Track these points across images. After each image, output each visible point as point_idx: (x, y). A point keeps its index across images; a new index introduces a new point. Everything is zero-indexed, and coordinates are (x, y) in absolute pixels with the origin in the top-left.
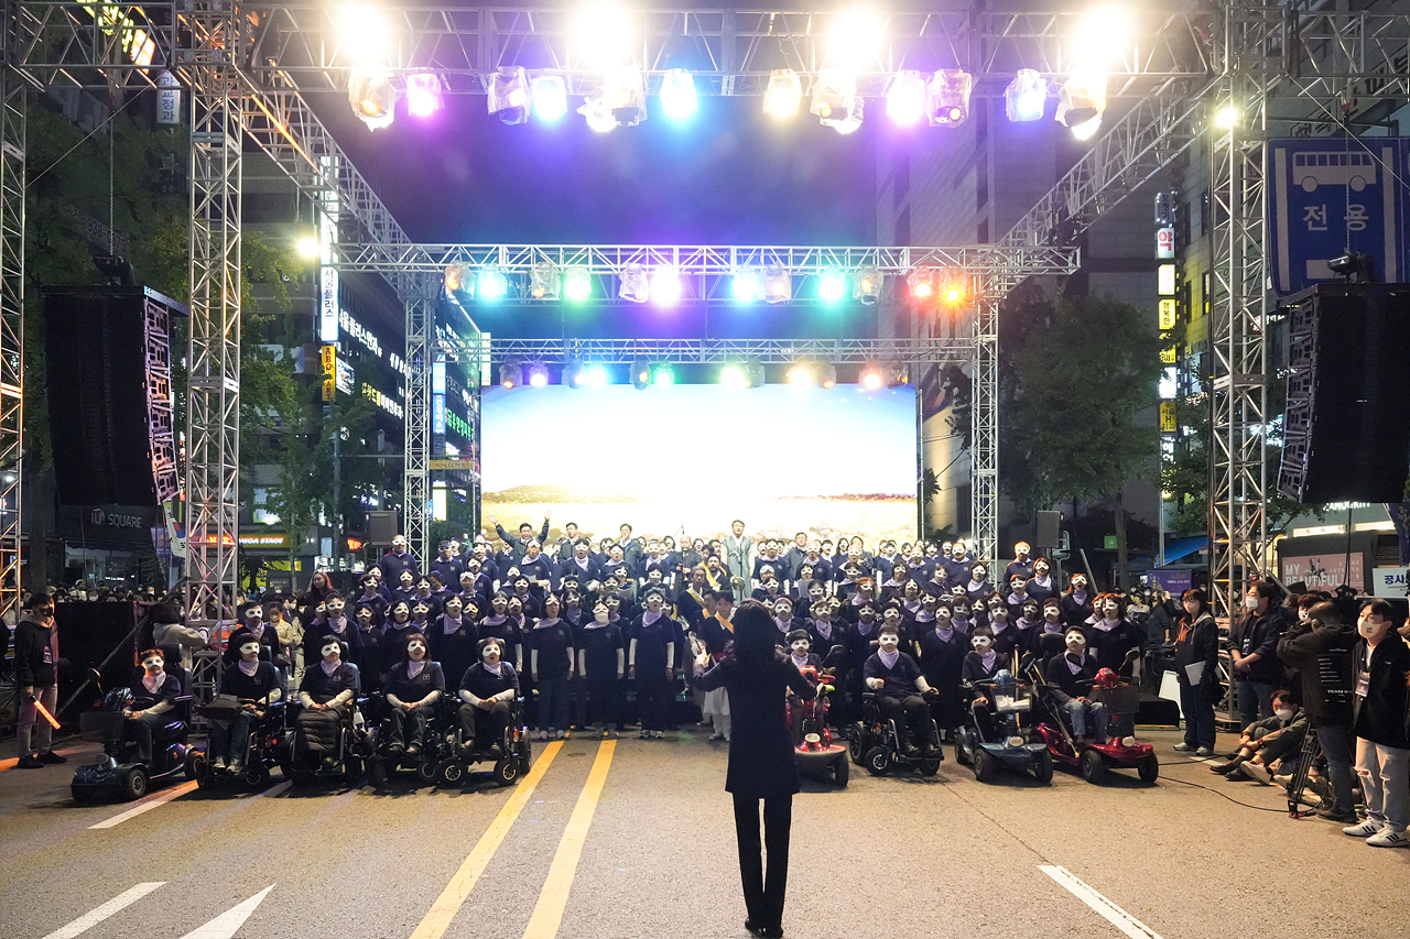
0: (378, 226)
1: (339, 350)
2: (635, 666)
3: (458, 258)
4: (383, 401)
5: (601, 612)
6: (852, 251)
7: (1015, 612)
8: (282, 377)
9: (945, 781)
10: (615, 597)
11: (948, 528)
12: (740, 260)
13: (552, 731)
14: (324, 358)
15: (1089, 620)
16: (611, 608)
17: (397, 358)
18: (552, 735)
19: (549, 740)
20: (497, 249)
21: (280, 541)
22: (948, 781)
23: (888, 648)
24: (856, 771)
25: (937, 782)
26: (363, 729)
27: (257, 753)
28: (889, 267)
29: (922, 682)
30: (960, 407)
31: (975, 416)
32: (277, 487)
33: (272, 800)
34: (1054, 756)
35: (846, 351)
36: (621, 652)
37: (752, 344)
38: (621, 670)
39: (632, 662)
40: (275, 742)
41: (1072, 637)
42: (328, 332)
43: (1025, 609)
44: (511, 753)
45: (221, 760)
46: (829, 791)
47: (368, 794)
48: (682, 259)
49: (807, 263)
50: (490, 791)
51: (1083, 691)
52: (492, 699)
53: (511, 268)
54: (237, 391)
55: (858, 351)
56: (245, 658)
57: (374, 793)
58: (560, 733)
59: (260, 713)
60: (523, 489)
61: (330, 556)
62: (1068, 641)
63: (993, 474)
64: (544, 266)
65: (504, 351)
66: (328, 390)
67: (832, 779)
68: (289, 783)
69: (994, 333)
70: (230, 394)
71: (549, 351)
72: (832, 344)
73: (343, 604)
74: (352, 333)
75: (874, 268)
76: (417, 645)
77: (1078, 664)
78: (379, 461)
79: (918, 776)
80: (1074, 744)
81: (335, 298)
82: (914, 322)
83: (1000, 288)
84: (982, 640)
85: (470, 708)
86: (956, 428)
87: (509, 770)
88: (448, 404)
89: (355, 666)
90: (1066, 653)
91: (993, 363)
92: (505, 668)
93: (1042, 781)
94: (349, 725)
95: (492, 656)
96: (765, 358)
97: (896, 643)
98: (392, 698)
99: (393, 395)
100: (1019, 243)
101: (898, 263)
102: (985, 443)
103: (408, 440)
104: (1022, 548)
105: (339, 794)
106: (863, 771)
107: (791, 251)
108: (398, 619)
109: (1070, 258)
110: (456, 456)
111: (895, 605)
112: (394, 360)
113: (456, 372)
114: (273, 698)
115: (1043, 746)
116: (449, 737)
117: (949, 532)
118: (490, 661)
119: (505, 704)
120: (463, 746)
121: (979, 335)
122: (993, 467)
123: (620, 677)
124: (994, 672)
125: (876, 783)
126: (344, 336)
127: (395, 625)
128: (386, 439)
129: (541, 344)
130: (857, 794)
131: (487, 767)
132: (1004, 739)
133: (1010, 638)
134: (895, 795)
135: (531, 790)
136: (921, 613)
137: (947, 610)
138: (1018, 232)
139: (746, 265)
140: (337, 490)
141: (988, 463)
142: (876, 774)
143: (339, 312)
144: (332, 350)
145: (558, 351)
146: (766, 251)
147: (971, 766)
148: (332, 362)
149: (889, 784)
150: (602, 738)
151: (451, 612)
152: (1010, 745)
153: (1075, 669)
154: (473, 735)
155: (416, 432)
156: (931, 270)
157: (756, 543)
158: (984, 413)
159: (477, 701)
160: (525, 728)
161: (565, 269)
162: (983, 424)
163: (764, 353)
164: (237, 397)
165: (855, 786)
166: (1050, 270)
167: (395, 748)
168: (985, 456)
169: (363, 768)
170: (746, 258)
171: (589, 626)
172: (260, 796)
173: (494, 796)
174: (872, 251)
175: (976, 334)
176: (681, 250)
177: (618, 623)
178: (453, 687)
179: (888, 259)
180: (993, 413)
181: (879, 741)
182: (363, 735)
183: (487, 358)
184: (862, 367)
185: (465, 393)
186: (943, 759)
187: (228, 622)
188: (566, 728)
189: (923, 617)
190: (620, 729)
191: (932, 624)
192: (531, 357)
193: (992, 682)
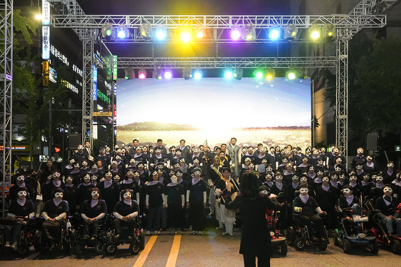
0: (71, 7)
1: (50, 63)
2: (189, 202)
3: (107, 21)
4: (70, 86)
5: (174, 179)
6: (284, 17)
7: (360, 178)
8: (28, 75)
9: (330, 253)
10: (181, 172)
11: (323, 142)
12: (233, 22)
13: (152, 231)
14: (44, 67)
15: (394, 182)
16: (179, 177)
17: (76, 67)
18: (152, 233)
19: (151, 235)
20: (125, 17)
21: (24, 148)
22: (331, 253)
23: (304, 194)
24: (290, 249)
25: (326, 253)
26: (71, 230)
27: (24, 239)
28: (300, 25)
29: (319, 209)
30: (329, 88)
31: (338, 92)
32: (23, 124)
33: (31, 261)
34: (379, 243)
35: (279, 63)
36: (183, 196)
37: (237, 60)
38: (183, 204)
39: (188, 201)
40: (31, 235)
41: (387, 189)
42: (45, 55)
43: (364, 177)
44: (137, 240)
45: (8, 243)
46: (279, 257)
47: (73, 258)
48: (207, 21)
49: (263, 23)
50: (127, 257)
51: (392, 213)
52: (128, 216)
53: (131, 26)
54: (11, 80)
55: (285, 63)
56: (20, 197)
57: (76, 258)
58: (156, 232)
59: (25, 222)
60: (135, 124)
61: (47, 154)
62: (385, 191)
63: (346, 117)
64: (146, 25)
65: (127, 63)
66: (46, 81)
67: (280, 252)
68: (38, 253)
69: (346, 54)
70: (8, 82)
71: (147, 63)
72: (273, 60)
73: (60, 174)
74: (56, 55)
75: (294, 25)
76: (95, 193)
77: (389, 201)
78: (69, 112)
79: (317, 251)
80: (388, 237)
81: (48, 40)
82: (307, 50)
83: (349, 33)
84: (346, 191)
85: (118, 220)
86: (328, 97)
87: (136, 248)
88: (98, 87)
89: (67, 202)
90: (384, 196)
91: (346, 68)
92: (133, 203)
93: (374, 253)
94: (65, 228)
95: (128, 198)
96: (243, 66)
97: (307, 192)
98: (84, 216)
99: (74, 83)
100: (358, 14)
101: (304, 23)
102: (342, 104)
103: (84, 103)
104: (360, 150)
105: (61, 258)
106: (293, 249)
107: (256, 17)
108: (86, 181)
109: (382, 20)
110: (101, 110)
111: (305, 176)
112: (75, 68)
113: (102, 73)
114: (31, 216)
115: (374, 238)
116: (109, 233)
117: (323, 144)
118: (127, 200)
119: (134, 219)
120: (116, 237)
121: (340, 55)
122: (346, 114)
123: (183, 207)
124: (352, 205)
125: (299, 254)
126: (52, 56)
127: (84, 184)
128: (72, 103)
129: (143, 60)
130: (291, 259)
131: (126, 246)
132: (356, 235)
133: (358, 190)
134: (309, 259)
135: (146, 256)
136: (317, 179)
137: (327, 178)
138: (358, 8)
139: (236, 24)
140: (50, 126)
141: (343, 113)
142: (299, 250)
143: (50, 46)
144: (47, 63)
145: (151, 63)
146: (245, 17)
147: (342, 247)
148: (47, 69)
149: (305, 254)
150: (174, 234)
151: (107, 178)
152: (359, 237)
153: (388, 203)
154: (120, 232)
155: (87, 99)
156: (319, 26)
157: (242, 148)
158: (342, 90)
159: (121, 217)
160: (142, 229)
161: (155, 26)
162: (341, 95)
163: (243, 64)
164: (11, 84)
165: (290, 255)
166: (373, 26)
167: (86, 238)
168: (342, 109)
169: (71, 247)
170: (236, 21)
171: (168, 185)
172: (26, 259)
173: (129, 260)
174: (293, 17)
175: (338, 54)
176: (207, 17)
177: (182, 183)
178: (110, 211)
179: (299, 21)
180: (346, 90)
181: (300, 235)
182: (70, 232)
183: (115, 66)
184: (287, 70)
185: (106, 83)
186: (329, 243)
187: (8, 183)
188: (158, 230)
189: (317, 181)
190: (182, 230)
191: (321, 184)
192: (139, 66)
193: (351, 209)
